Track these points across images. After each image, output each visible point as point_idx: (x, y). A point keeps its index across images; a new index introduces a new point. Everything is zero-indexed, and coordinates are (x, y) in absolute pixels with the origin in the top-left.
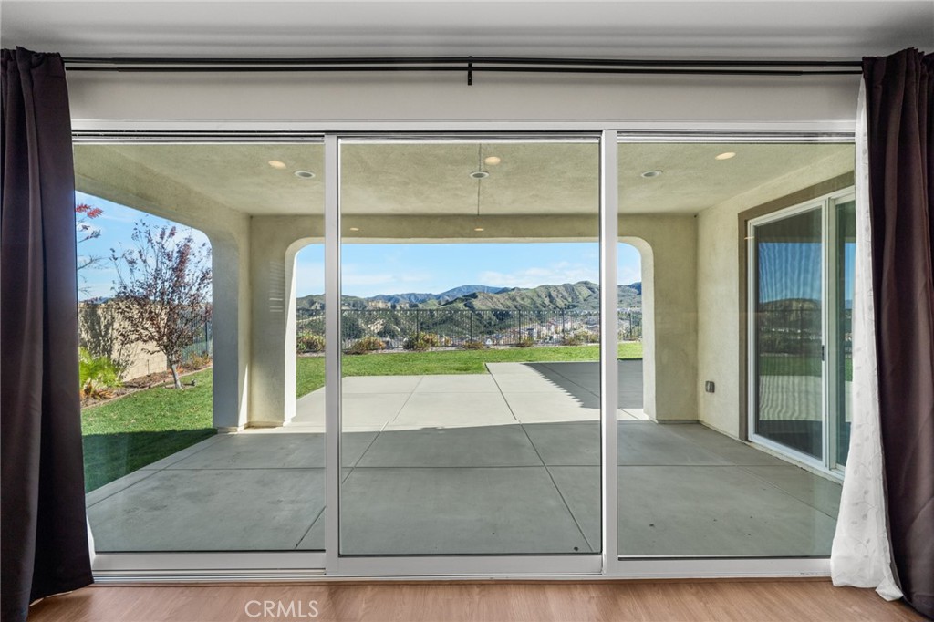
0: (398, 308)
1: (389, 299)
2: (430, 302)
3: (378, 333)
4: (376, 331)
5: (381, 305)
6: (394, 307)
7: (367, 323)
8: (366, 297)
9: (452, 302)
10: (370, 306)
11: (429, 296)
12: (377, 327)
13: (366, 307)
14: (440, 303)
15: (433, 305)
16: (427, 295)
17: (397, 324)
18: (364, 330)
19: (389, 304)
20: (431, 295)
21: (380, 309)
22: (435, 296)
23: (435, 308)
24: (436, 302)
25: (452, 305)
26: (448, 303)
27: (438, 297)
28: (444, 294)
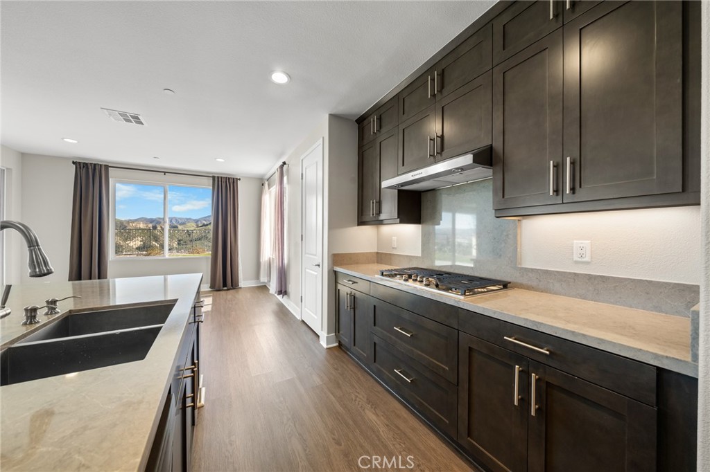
0: (159, 228)
1: (151, 221)
2: (189, 224)
3: (137, 248)
4: (134, 247)
5: (142, 226)
6: (155, 228)
7: (126, 240)
8: (127, 219)
9: (207, 225)
10: (132, 226)
11: (189, 220)
12: (137, 243)
13: (126, 227)
14: (198, 226)
15: (191, 226)
16: (187, 219)
17: (156, 241)
18: (122, 246)
19: (150, 225)
20: (190, 219)
21: (140, 229)
22: (194, 220)
23: (192, 229)
24: (194, 225)
25: (207, 227)
26: (204, 225)
27: (197, 221)
28: (202, 218)
